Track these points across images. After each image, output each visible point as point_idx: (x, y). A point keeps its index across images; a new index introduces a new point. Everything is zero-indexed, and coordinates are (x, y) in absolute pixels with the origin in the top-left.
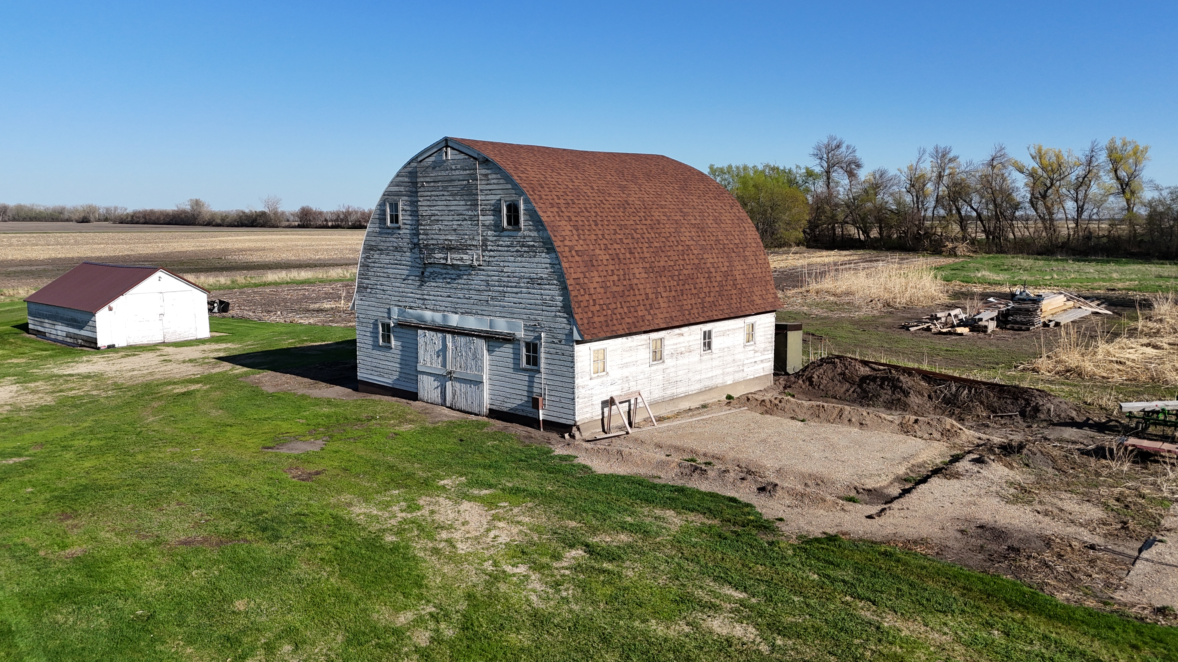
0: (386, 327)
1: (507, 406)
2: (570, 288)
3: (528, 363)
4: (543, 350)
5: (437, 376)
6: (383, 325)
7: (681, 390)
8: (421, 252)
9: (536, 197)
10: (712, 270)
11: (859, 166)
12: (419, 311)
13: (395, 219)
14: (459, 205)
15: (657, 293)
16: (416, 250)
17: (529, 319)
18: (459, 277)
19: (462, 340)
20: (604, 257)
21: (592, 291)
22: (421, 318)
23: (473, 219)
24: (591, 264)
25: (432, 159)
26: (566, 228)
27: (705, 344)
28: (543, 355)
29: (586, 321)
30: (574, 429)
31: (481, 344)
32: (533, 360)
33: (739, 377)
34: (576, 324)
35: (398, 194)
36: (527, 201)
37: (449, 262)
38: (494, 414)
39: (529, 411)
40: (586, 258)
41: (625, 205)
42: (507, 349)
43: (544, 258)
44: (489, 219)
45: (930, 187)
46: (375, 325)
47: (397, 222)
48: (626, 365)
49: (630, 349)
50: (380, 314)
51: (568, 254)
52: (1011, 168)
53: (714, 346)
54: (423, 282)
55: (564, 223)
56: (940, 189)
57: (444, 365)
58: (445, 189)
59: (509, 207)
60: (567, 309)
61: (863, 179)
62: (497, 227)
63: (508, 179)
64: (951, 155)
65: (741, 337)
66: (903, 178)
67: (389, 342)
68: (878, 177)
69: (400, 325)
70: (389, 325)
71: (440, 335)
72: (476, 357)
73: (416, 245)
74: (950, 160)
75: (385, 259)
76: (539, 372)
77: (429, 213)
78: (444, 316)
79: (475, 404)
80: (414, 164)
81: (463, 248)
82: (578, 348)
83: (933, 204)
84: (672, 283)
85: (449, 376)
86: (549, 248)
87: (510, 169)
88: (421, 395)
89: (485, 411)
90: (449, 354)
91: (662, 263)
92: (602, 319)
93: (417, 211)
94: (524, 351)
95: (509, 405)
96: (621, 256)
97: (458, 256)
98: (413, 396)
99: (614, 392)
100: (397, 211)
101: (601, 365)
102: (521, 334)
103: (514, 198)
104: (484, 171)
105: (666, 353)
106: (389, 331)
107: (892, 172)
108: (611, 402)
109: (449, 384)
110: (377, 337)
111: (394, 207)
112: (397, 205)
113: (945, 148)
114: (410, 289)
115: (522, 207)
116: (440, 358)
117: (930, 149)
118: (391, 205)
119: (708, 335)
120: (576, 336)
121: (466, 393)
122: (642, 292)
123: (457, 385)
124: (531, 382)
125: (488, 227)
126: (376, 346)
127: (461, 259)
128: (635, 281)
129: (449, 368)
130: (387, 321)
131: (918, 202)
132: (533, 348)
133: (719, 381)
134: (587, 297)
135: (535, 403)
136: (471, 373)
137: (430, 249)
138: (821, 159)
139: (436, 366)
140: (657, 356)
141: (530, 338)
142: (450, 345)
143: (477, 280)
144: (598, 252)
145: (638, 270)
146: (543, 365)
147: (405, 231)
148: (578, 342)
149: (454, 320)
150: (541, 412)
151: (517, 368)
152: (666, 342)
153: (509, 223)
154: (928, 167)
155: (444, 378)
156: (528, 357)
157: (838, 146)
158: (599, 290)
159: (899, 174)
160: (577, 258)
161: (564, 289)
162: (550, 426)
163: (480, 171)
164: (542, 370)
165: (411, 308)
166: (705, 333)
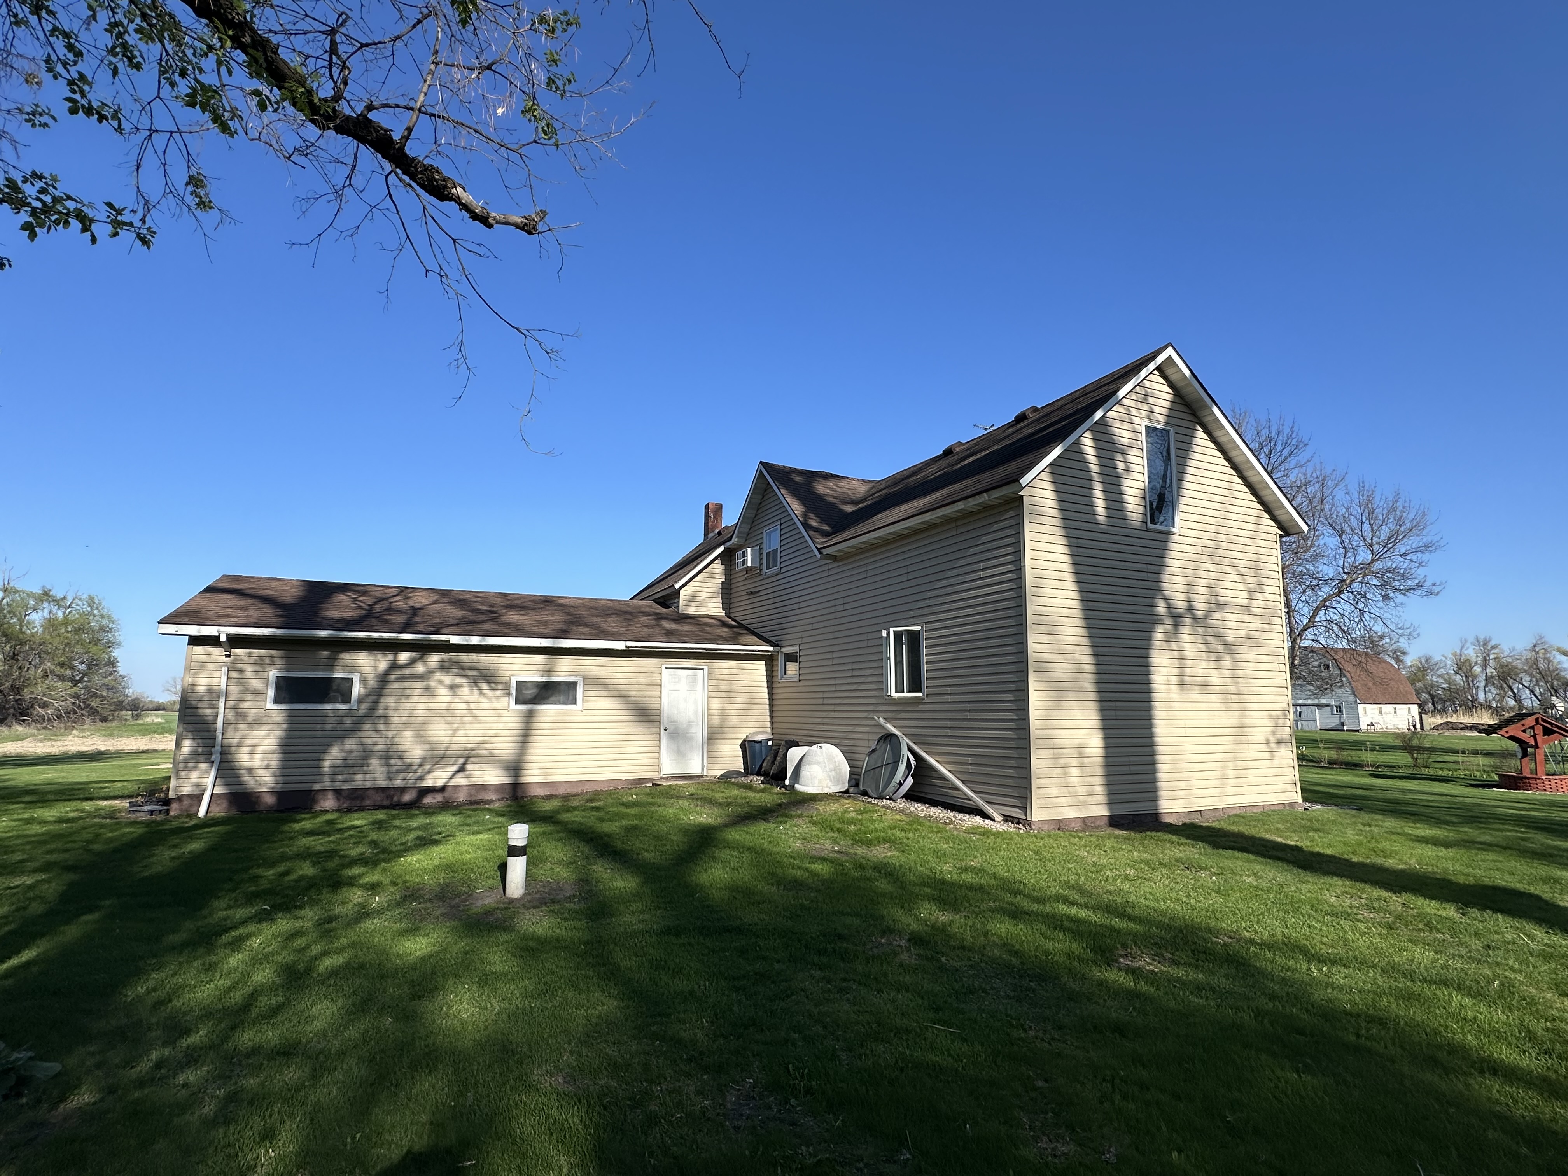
1: (1329, 727)
3: (1338, 712)
11: (1404, 653)
17: (1337, 699)
28: (1344, 709)
30: (1360, 731)
34: (1358, 700)
39: (1340, 728)
42: (1328, 709)
45: (1477, 669)
52: (1554, 652)
56: (1488, 671)
60: (1354, 695)
61: (1409, 664)
64: (1493, 643)
66: (1449, 663)
68: (1423, 661)
74: (1493, 648)
76: (1343, 714)
83: (1483, 683)
94: (1335, 708)
95: (1331, 726)
99: (1373, 721)
102: (1333, 703)
107: (1437, 658)
113: (1486, 639)
117: (1471, 639)
120: (1358, 704)
131: (1467, 681)
132: (1339, 707)
134: (1363, 692)
135: (1343, 724)
148: (1360, 706)
150: (1345, 727)
151: (1333, 714)
154: (1472, 653)
159: (1444, 659)
162: (1350, 731)
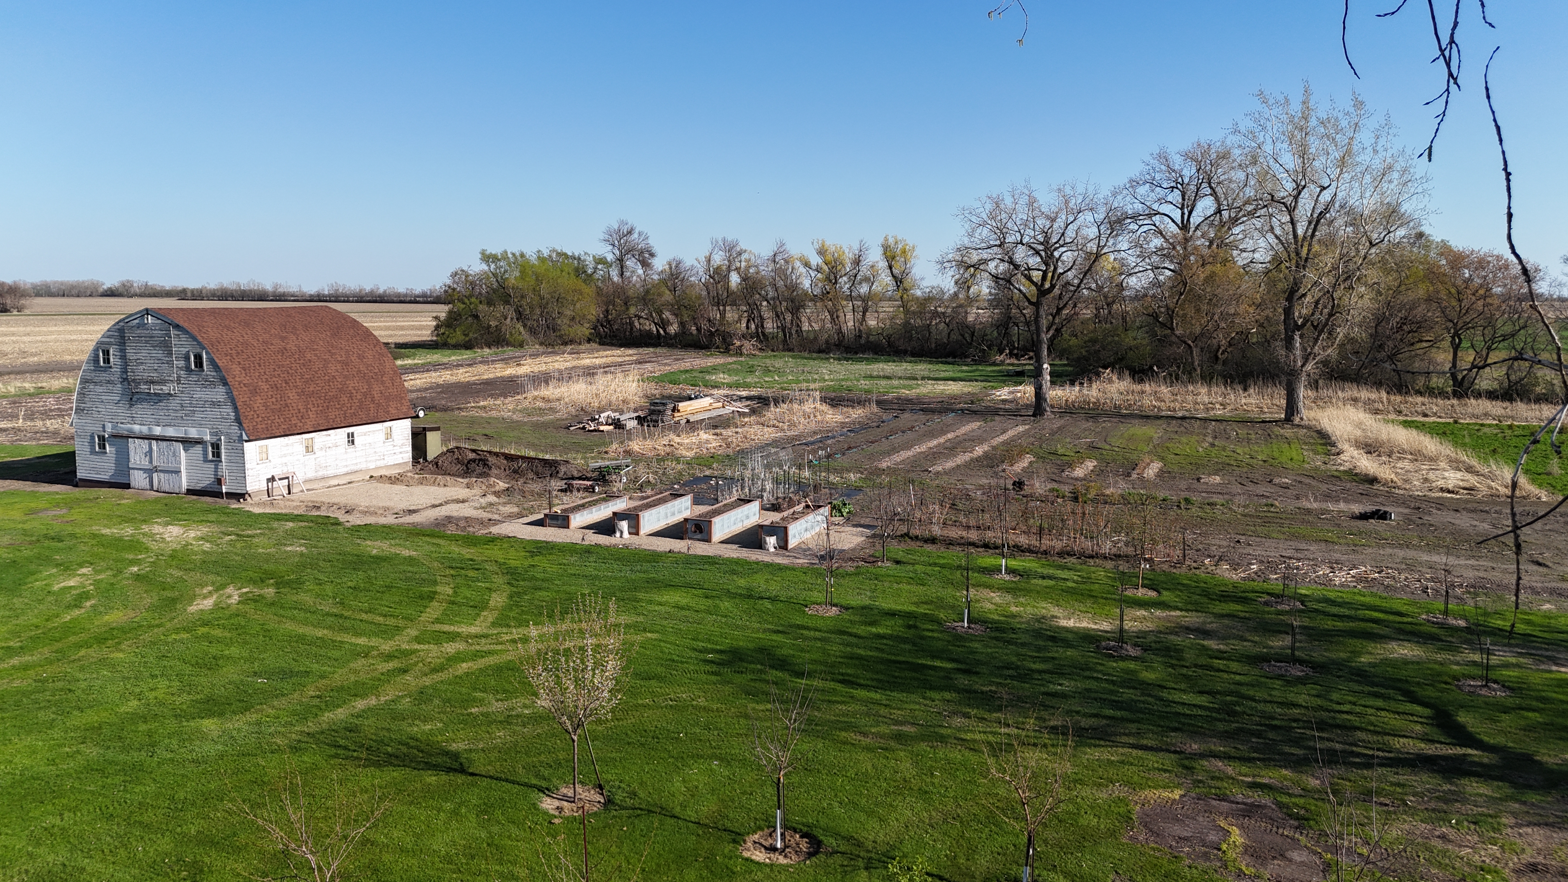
0: (102, 439)
1: (199, 486)
2: (239, 407)
3: (213, 456)
4: (223, 447)
5: (145, 470)
6: (99, 437)
7: (330, 472)
8: (129, 384)
9: (215, 350)
10: (354, 392)
11: (652, 255)
12: (129, 426)
13: (107, 361)
14: (159, 353)
15: (307, 408)
16: (125, 383)
17: (213, 428)
18: (160, 401)
19: (164, 444)
20: (265, 387)
21: (256, 409)
22: (130, 431)
23: (169, 363)
24: (255, 391)
25: (137, 321)
26: (236, 369)
27: (349, 441)
28: (223, 451)
29: (251, 428)
30: (247, 496)
31: (181, 446)
32: (217, 454)
33: (381, 463)
34: (244, 430)
35: (110, 344)
36: (207, 353)
37: (152, 391)
38: (190, 492)
39: (215, 488)
40: (251, 388)
41: (283, 351)
42: (199, 449)
43: (221, 389)
44: (182, 363)
46: (92, 437)
47: (109, 363)
48: (285, 455)
49: (287, 445)
50: (97, 429)
51: (237, 386)
52: (796, 262)
53: (356, 442)
54: (131, 405)
55: (235, 366)
57: (151, 462)
58: (147, 342)
59: (195, 356)
60: (238, 421)
61: (659, 268)
62: (188, 369)
63: (194, 338)
64: (739, 248)
65: (382, 436)
66: (700, 269)
67: (104, 448)
68: (674, 267)
69: (114, 436)
70: (104, 437)
71: (146, 441)
72: (175, 455)
73: (125, 380)
74: (738, 254)
75: (99, 389)
76: (221, 461)
77: (135, 357)
78: (150, 429)
79: (176, 487)
80: (122, 324)
81: (163, 382)
82: (247, 445)
84: (319, 401)
85: (156, 470)
86: (225, 384)
87: (195, 332)
88: (132, 485)
89: (184, 490)
90: (155, 454)
91: (311, 389)
92: (264, 426)
93: (125, 356)
94: (210, 448)
95: (202, 485)
96: (279, 386)
97: (159, 387)
98: (127, 486)
99: (277, 473)
100: (108, 355)
101: (265, 456)
102: (208, 438)
103: (199, 350)
104: (176, 332)
105: (315, 448)
106: (104, 440)
108: (272, 479)
109: (155, 475)
110: (94, 446)
111: (106, 353)
112: (108, 352)
113: (731, 241)
114: (122, 411)
115: (204, 356)
116: (148, 458)
117: (717, 241)
118: (103, 351)
119: (351, 436)
120: (245, 437)
121: (169, 480)
122: (295, 408)
123: (162, 475)
124: (216, 468)
125: (181, 369)
126: (93, 452)
127: (161, 389)
128: (290, 401)
129: (155, 463)
130: (103, 433)
132: (216, 447)
133: (363, 466)
134: (252, 413)
135: (219, 482)
136: (172, 466)
137: (137, 383)
138: (614, 245)
139: (145, 463)
140: (309, 449)
141: (214, 439)
142: (155, 447)
143: (174, 403)
144: (260, 383)
145: (292, 395)
146: (223, 457)
147: (117, 370)
148: (246, 441)
149: (158, 431)
150: (224, 487)
151: (206, 460)
152: (316, 440)
153: (196, 366)
155: (150, 472)
156: (213, 453)
157: (630, 232)
158: (261, 408)
159: (696, 264)
160: (245, 389)
161: (236, 408)
162: (231, 495)
163: (173, 332)
164: (223, 460)
165: (122, 423)
166: (348, 434)
